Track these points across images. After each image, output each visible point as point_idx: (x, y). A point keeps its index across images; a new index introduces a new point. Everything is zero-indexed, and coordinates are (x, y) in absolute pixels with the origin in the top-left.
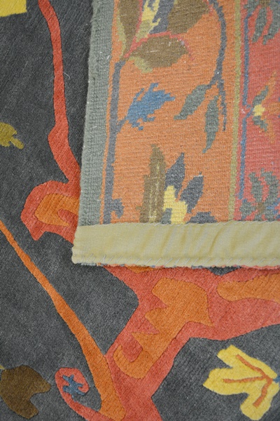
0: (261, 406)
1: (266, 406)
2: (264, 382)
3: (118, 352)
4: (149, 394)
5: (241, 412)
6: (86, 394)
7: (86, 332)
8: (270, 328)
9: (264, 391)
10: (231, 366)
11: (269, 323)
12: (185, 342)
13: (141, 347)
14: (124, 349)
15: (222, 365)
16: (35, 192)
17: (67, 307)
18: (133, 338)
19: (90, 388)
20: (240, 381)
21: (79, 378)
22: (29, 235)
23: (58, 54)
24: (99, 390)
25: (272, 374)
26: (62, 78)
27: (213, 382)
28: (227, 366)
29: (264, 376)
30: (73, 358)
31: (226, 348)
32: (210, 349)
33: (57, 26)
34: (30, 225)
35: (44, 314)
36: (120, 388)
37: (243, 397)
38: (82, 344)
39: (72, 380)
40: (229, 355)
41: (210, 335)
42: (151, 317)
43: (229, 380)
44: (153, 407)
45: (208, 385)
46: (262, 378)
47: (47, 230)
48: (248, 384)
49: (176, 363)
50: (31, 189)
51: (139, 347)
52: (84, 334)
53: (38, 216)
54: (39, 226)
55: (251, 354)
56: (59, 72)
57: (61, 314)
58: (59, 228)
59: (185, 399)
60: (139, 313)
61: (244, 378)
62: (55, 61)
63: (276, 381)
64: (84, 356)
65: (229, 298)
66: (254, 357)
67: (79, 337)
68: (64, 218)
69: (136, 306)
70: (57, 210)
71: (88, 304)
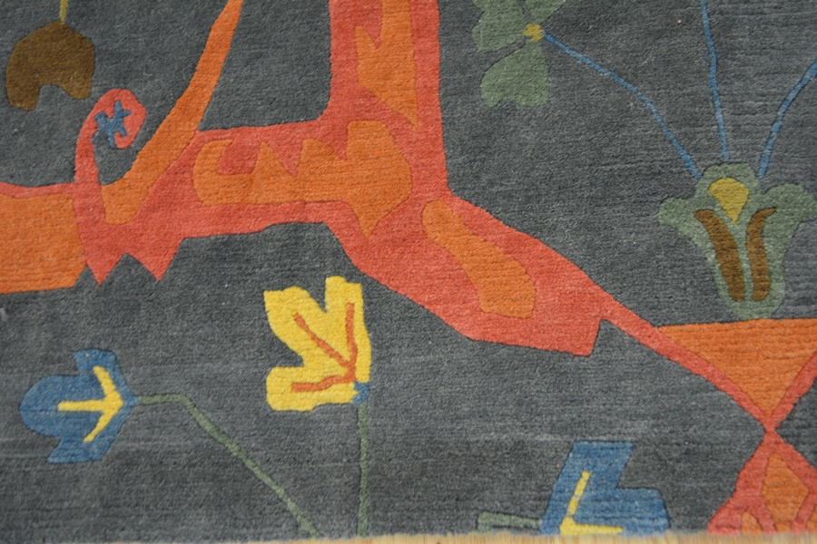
0: (299, 395)
1: (305, 403)
2: (342, 371)
3: (219, 145)
4: (187, 230)
5: (267, 373)
6: (115, 148)
7: (214, 83)
8: (430, 316)
9: (327, 382)
10: (327, 307)
11: (438, 309)
12: (312, 218)
13: (252, 170)
14: (230, 148)
15: (319, 296)
17: (230, 33)
18: (258, 148)
19: (129, 147)
20: (314, 337)
21: (135, 121)
24: (137, 161)
25: (363, 373)
27: (281, 301)
28: (321, 303)
29: (351, 366)
30: (158, 93)
31: (348, 281)
32: (329, 261)
35: (193, 12)
36: (163, 185)
37: (293, 359)
38: (190, 89)
39: (123, 115)
40: (343, 293)
41: (351, 245)
42: (310, 147)
43: (303, 321)
44: (171, 251)
45: (271, 298)
46: (343, 364)
48: (319, 351)
49: (267, 231)
51: (250, 164)
52: (207, 81)
55: (369, 321)
57: (212, 33)
59: (221, 283)
60: (302, 128)
61: (324, 338)
63: (358, 386)
64: (174, 103)
65: (429, 229)
66: (369, 328)
67: (197, 78)
69: (309, 117)
71: (259, 56)
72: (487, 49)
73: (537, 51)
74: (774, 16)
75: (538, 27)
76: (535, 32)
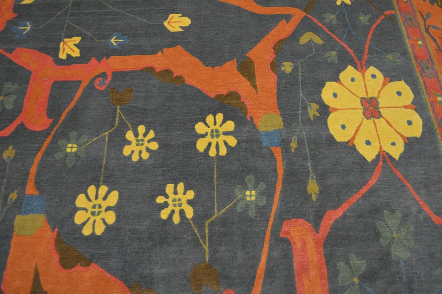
7: (260, 290)
16: (300, 221)
17: (263, 272)
22: (279, 231)
23: (364, 190)
26: (357, 199)
33: (375, 181)
34: (285, 228)
47: (289, 238)
50: (301, 218)
53: (291, 229)
54: (288, 233)
56: (358, 196)
58: (295, 243)
62: (361, 191)
68: (301, 242)
70: (302, 237)
71: (273, 282)
72: (342, 285)
73: (357, 287)
74: (424, 279)
75: (357, 279)
76: (356, 280)
